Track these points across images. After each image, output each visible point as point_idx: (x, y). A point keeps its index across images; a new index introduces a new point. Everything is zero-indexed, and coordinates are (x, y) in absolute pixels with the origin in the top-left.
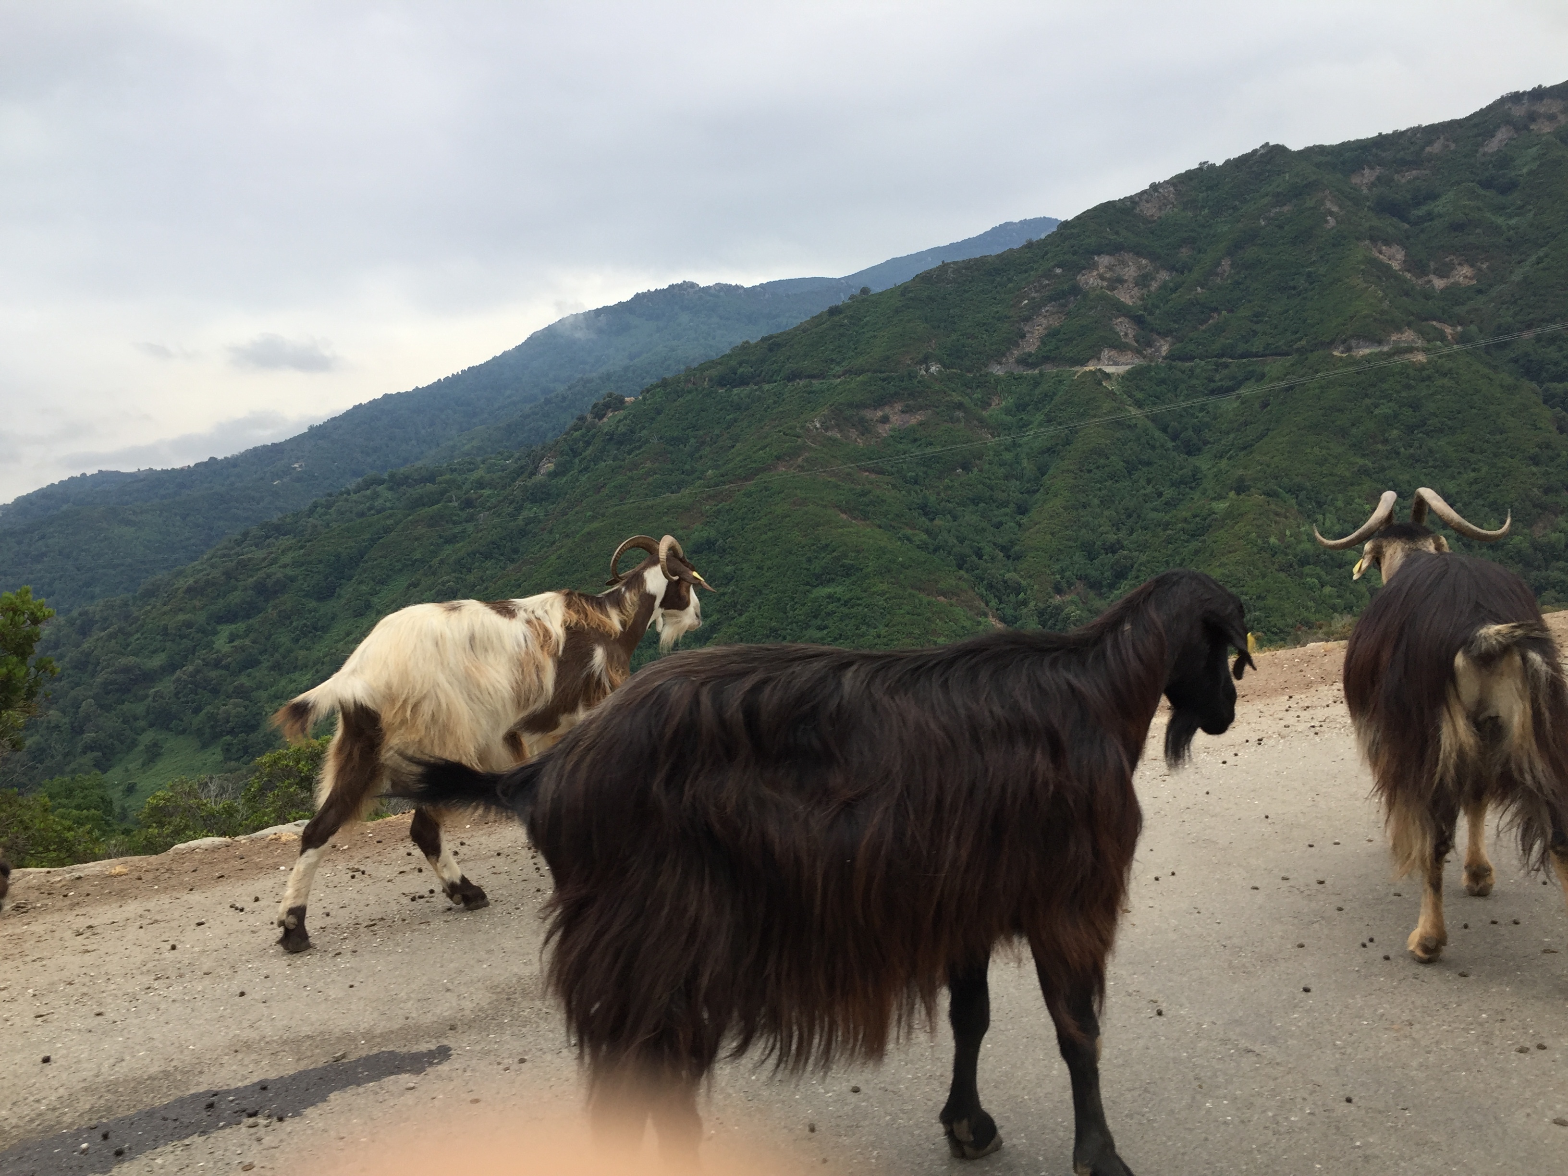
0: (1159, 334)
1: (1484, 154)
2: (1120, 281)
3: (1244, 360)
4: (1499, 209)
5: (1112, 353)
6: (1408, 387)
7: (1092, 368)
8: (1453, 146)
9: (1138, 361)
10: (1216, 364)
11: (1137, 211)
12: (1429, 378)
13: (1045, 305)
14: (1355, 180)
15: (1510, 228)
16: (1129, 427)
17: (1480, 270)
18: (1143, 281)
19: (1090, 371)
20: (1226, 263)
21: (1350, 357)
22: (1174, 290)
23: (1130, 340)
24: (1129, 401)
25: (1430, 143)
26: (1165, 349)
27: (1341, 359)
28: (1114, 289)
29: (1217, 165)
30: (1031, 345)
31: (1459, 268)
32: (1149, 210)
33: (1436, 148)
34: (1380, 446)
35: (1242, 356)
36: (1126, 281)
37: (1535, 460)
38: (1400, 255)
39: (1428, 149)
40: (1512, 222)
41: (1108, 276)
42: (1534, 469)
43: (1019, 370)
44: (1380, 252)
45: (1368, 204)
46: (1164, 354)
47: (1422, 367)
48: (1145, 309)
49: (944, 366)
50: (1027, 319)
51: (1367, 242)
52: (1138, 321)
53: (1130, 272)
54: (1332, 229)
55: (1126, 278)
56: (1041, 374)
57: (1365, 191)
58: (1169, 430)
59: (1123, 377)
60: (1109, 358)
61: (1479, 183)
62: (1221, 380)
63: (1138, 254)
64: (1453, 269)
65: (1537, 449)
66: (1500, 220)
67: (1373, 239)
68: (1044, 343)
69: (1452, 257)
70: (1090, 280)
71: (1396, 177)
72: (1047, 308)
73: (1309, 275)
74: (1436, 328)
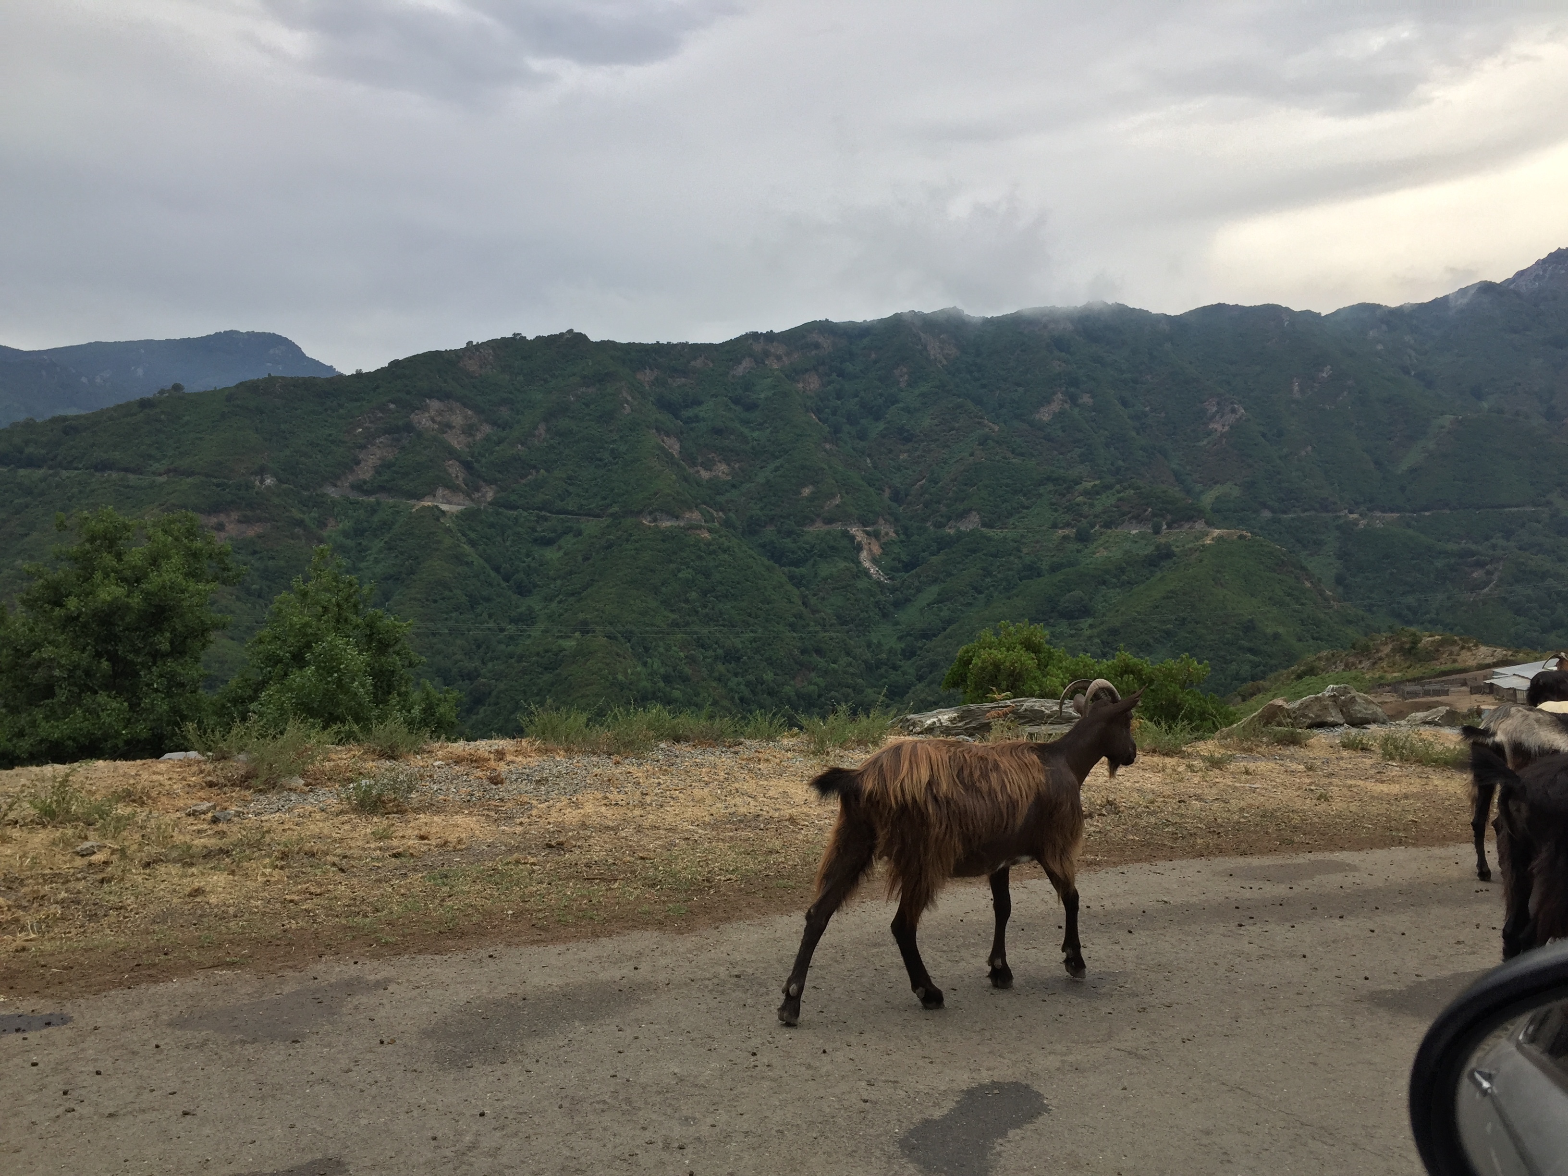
0: (485, 481)
1: (733, 376)
2: (449, 426)
3: (561, 516)
4: (745, 422)
5: (446, 492)
6: (700, 558)
7: (430, 504)
8: (711, 365)
9: (468, 504)
10: (538, 516)
11: (461, 365)
12: (714, 552)
13: (379, 437)
14: (640, 376)
15: (754, 439)
16: (467, 563)
17: (733, 468)
18: (469, 430)
19: (429, 507)
20: (542, 428)
21: (657, 526)
22: (498, 443)
23: (460, 482)
24: (463, 539)
25: (695, 358)
26: (490, 495)
27: (650, 527)
28: (446, 432)
29: (529, 338)
30: (365, 472)
31: (719, 464)
32: (472, 366)
33: (698, 363)
34: (683, 605)
35: (559, 512)
36: (454, 427)
37: (792, 627)
38: (677, 447)
39: (693, 363)
40: (756, 434)
41: (438, 419)
42: (795, 634)
43: (353, 496)
44: (663, 441)
45: (651, 399)
46: (489, 500)
47: (709, 544)
48: (472, 457)
49: (280, 481)
50: (362, 447)
51: (654, 431)
52: (467, 466)
53: (457, 420)
54: (628, 415)
55: (454, 424)
56: (378, 503)
57: (647, 388)
58: (502, 571)
59: (457, 517)
60: (444, 496)
61: (730, 398)
62: (543, 531)
63: (465, 405)
64: (715, 464)
65: (794, 619)
66: (746, 431)
67: (658, 429)
68: (378, 471)
69: (713, 455)
70: (423, 420)
71: (670, 380)
72: (381, 440)
73: (612, 450)
74: (708, 512)
